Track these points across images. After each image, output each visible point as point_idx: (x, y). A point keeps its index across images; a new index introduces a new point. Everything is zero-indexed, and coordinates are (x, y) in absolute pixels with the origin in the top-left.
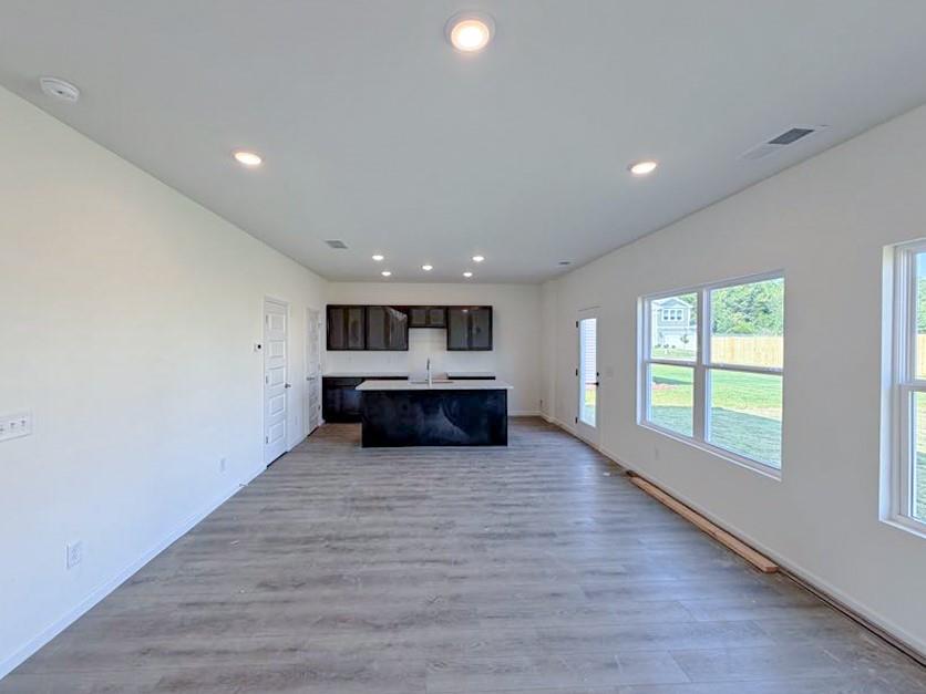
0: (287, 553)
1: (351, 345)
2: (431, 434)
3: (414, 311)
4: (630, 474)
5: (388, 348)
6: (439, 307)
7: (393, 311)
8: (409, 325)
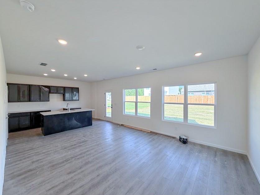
0: (64, 165)
1: (21, 100)
2: (70, 127)
3: (52, 88)
4: (122, 125)
5: (40, 100)
6: (62, 87)
7: (43, 88)
8: (50, 92)
